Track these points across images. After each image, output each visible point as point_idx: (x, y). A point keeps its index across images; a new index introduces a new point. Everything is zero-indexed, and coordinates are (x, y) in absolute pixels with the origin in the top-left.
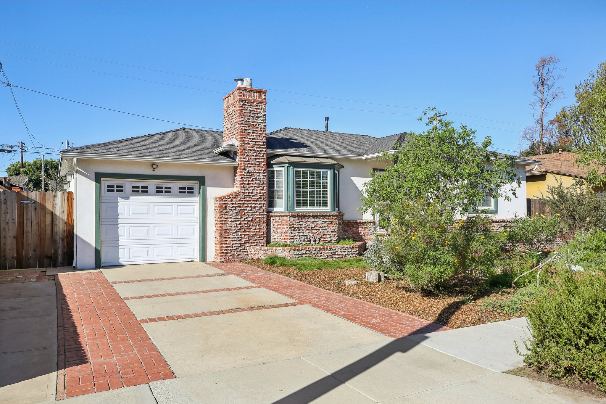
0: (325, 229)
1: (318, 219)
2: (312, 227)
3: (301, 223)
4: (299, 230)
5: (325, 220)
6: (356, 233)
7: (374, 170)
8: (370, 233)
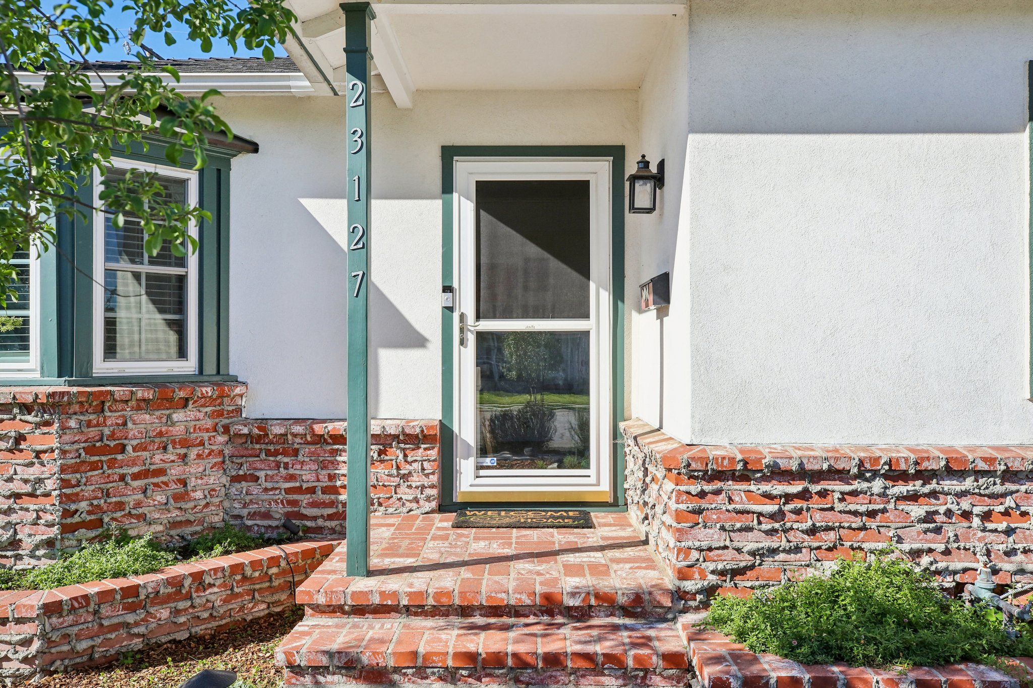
6: (312, 491)
7: (449, 154)
8: (403, 488)
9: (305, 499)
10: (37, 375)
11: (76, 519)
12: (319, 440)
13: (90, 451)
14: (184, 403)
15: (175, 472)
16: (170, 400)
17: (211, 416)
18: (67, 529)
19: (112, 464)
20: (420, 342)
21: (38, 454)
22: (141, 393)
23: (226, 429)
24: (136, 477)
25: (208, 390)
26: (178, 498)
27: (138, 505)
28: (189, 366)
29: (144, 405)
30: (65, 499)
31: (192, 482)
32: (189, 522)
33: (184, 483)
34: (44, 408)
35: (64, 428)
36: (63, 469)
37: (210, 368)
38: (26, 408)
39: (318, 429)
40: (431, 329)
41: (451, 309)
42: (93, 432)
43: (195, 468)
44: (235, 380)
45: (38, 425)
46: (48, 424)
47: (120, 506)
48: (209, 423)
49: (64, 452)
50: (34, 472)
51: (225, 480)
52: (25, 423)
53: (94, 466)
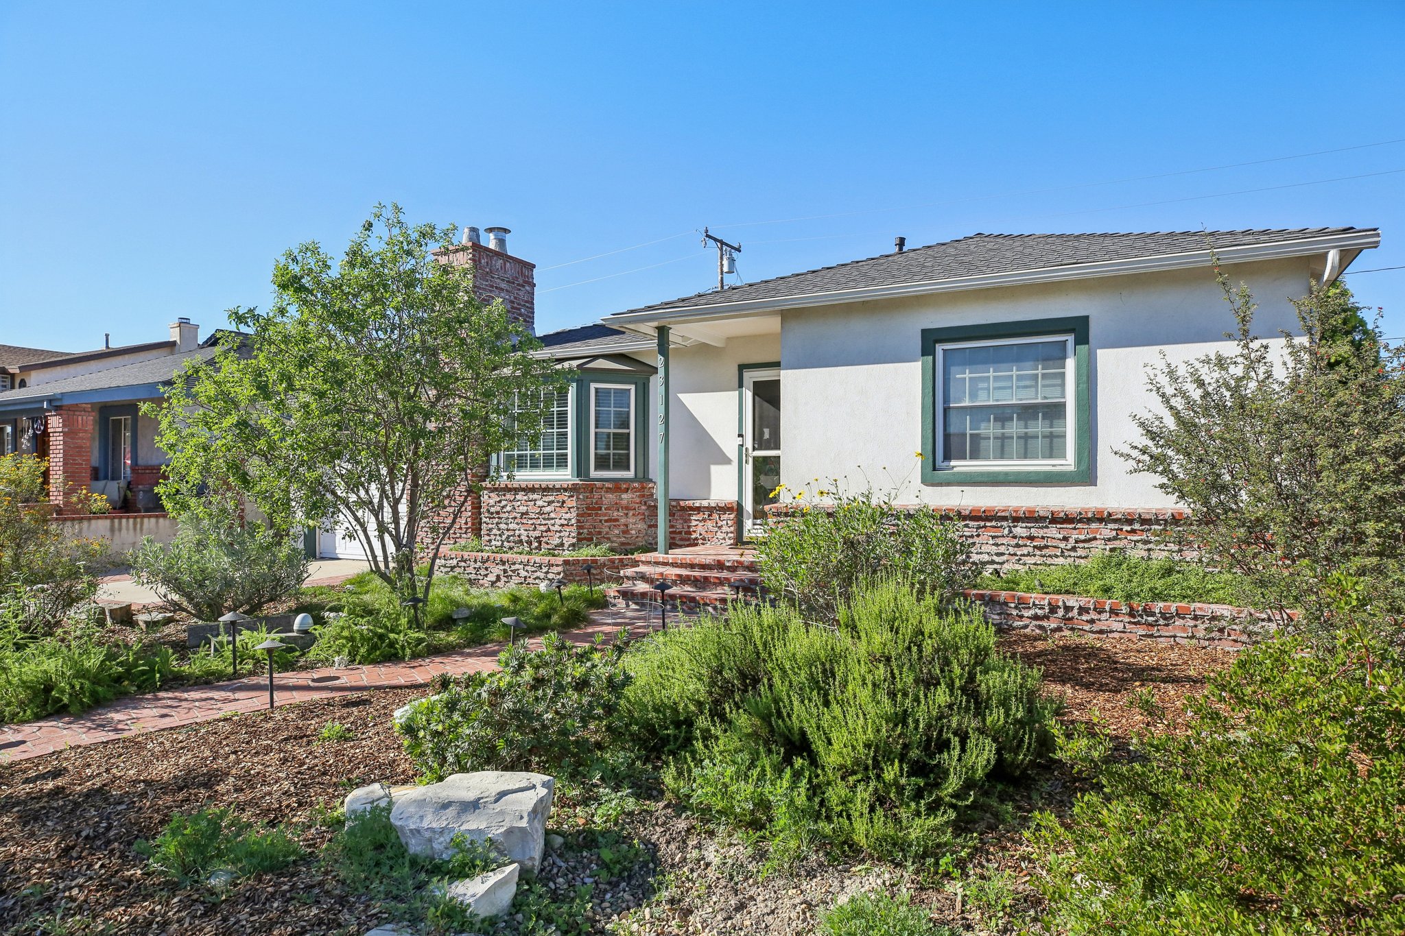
0: (549, 519)
1: (535, 496)
2: (523, 514)
3: (504, 503)
4: (499, 518)
5: (551, 498)
6: (680, 533)
7: (742, 368)
8: (719, 533)
9: (678, 537)
10: (570, 477)
11: (582, 536)
12: (683, 509)
13: (588, 508)
14: (627, 490)
15: (623, 521)
16: (620, 488)
17: (640, 496)
18: (579, 540)
19: (597, 515)
20: (727, 461)
21: (569, 508)
22: (607, 485)
23: (645, 503)
24: (606, 521)
25: (636, 485)
26: (624, 532)
27: (607, 533)
28: (630, 474)
29: (608, 490)
30: (579, 527)
31: (630, 526)
32: (628, 544)
33: (627, 526)
34: (571, 490)
35: (578, 498)
36: (578, 515)
37: (640, 475)
38: (565, 490)
39: (682, 503)
40: (734, 455)
41: (742, 445)
42: (589, 501)
43: (631, 520)
44: (651, 481)
45: (569, 497)
46: (572, 496)
47: (600, 533)
48: (638, 500)
49: (578, 508)
50: (568, 516)
51: (645, 527)
52: (564, 496)
53: (590, 515)
